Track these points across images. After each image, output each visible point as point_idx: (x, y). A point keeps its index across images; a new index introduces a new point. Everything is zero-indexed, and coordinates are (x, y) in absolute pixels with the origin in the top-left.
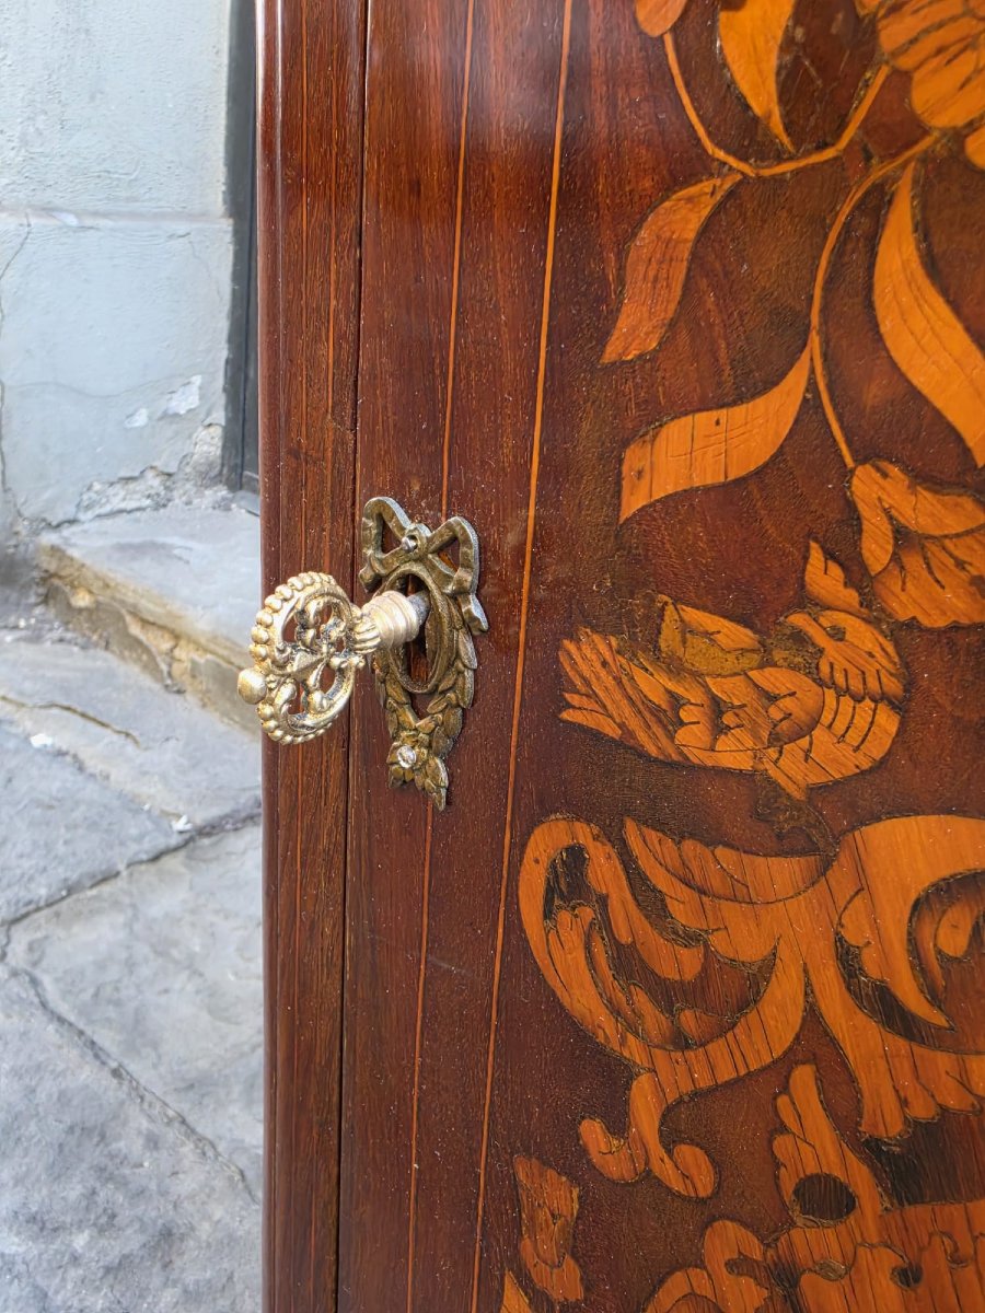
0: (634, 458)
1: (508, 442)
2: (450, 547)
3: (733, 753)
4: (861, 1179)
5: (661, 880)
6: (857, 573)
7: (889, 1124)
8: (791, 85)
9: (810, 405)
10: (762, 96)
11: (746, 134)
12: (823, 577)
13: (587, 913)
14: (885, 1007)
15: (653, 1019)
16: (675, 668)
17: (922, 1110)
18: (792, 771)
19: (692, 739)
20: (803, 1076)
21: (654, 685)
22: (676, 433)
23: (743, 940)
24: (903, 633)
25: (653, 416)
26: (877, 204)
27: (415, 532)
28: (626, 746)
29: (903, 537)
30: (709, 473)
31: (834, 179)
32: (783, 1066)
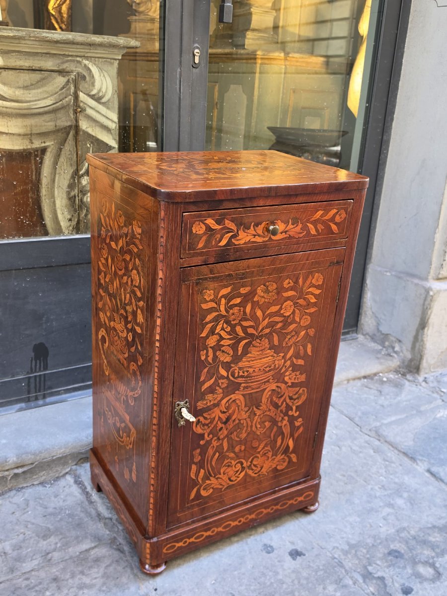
0: (202, 387)
1: (191, 392)
2: (186, 403)
3: (211, 403)
4: (223, 425)
5: (206, 416)
6: (219, 387)
7: (224, 420)
8: (213, 360)
9: (216, 378)
10: (211, 362)
11: (210, 364)
12: (217, 388)
13: (200, 424)
14: (224, 412)
15: (206, 427)
16: (207, 400)
17: (226, 417)
18: (216, 402)
19: (208, 404)
20: (219, 422)
21: (205, 402)
22: (206, 384)
23: (213, 415)
24: (222, 389)
25: (204, 383)
26: (219, 365)
27: (182, 403)
28: (203, 408)
29: (222, 383)
30: (209, 385)
31: (216, 365)
32: (217, 423)
